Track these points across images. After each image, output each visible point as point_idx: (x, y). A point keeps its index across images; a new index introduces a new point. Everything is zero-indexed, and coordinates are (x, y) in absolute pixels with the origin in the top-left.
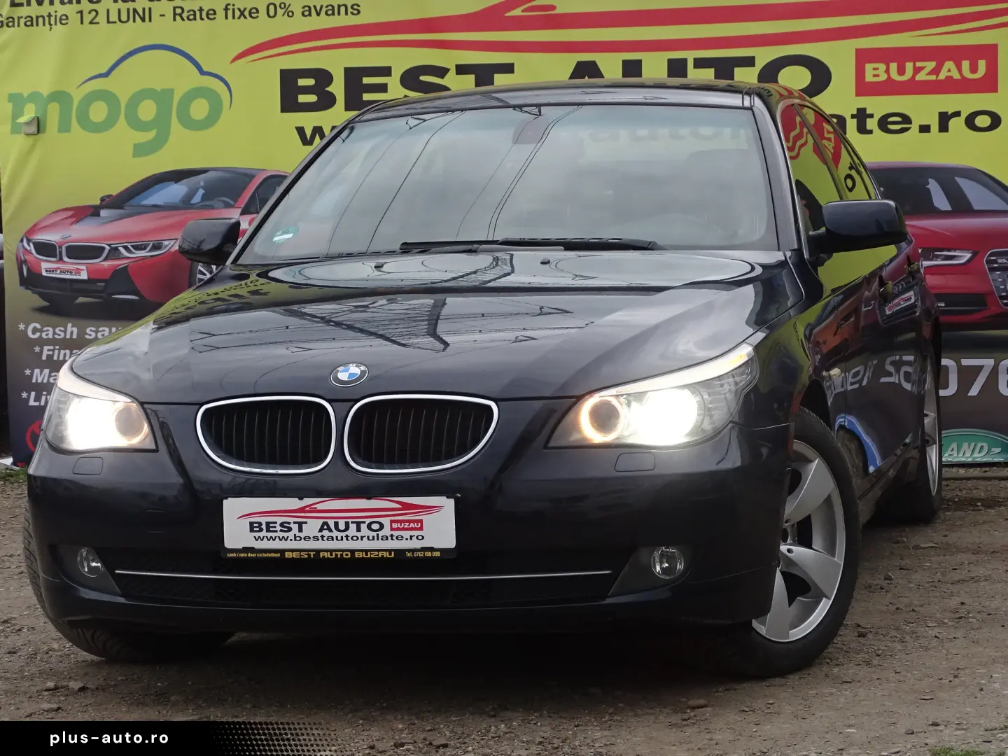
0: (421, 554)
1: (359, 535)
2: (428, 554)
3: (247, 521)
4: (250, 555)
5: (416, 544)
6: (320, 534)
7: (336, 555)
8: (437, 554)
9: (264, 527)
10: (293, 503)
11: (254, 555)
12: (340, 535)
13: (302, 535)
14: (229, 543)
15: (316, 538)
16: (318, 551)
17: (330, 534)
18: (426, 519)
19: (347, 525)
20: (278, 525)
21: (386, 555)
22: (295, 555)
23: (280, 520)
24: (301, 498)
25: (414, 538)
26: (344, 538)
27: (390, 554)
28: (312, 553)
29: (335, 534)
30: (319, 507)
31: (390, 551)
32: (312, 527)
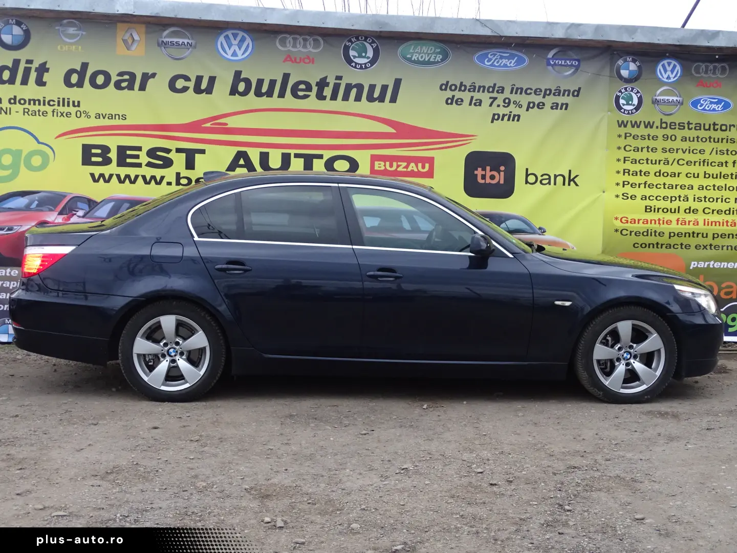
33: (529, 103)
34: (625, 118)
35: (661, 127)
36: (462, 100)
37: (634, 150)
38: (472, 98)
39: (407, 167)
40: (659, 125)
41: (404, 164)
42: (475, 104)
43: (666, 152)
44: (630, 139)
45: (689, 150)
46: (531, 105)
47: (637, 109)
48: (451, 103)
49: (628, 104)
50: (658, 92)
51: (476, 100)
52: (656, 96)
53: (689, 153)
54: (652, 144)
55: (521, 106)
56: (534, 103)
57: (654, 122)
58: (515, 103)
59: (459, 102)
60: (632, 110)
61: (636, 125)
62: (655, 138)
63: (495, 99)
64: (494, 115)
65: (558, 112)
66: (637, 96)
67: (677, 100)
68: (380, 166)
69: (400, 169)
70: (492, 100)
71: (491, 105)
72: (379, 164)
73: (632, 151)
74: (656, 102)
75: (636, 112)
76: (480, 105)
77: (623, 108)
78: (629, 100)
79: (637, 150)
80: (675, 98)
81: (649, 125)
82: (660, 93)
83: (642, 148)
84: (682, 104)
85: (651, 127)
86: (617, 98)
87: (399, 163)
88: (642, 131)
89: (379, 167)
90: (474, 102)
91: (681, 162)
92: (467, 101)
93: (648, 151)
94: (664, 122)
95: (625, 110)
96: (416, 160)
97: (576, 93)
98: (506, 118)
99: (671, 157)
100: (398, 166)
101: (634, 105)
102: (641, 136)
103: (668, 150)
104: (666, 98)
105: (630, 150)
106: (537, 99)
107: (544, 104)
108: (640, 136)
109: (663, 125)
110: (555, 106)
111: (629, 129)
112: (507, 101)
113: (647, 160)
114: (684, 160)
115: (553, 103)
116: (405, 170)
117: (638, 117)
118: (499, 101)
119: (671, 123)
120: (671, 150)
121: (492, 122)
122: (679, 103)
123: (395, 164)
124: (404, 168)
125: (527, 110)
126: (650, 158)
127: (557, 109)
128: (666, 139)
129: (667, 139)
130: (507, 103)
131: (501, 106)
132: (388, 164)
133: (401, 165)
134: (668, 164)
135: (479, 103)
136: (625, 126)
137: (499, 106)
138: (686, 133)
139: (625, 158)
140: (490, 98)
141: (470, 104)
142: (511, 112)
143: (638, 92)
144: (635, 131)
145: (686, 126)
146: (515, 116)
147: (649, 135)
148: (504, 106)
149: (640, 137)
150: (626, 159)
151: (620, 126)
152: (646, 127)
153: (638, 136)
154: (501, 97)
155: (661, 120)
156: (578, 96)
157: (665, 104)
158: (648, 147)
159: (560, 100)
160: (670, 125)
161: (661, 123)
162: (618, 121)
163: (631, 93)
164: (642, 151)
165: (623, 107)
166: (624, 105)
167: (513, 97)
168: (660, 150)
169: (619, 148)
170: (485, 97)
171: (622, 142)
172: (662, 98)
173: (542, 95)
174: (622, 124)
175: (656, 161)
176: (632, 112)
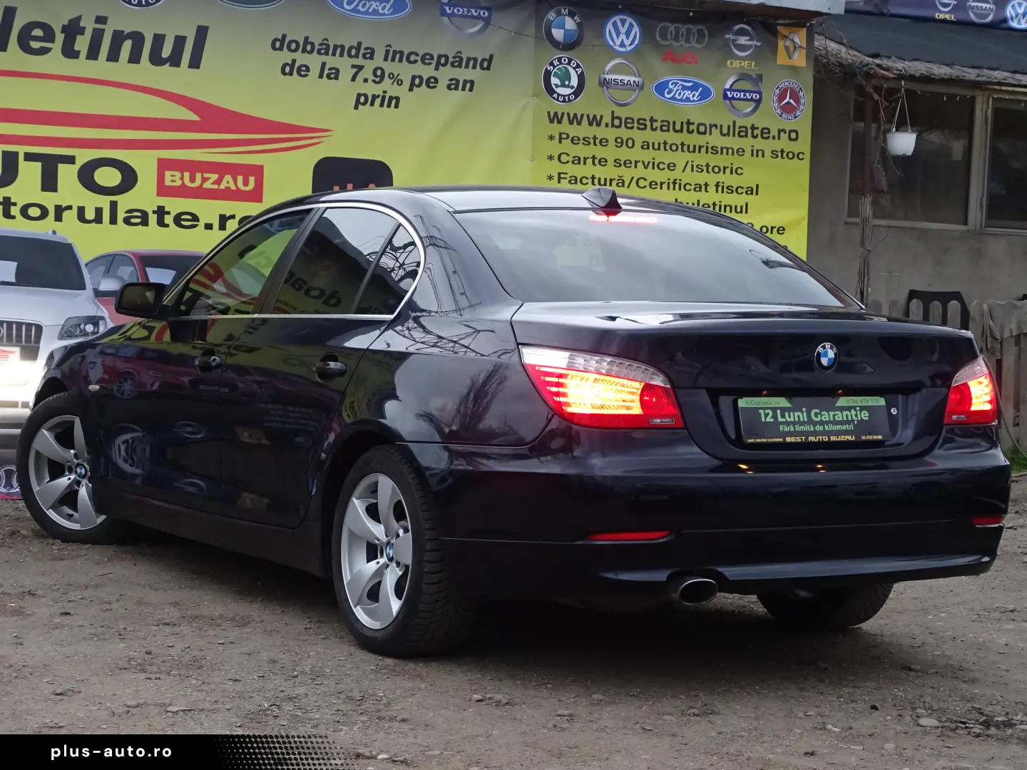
33: (414, 78)
34: (560, 107)
35: (613, 125)
36: (308, 69)
37: (573, 162)
38: (324, 64)
39: (218, 182)
40: (610, 122)
41: (215, 177)
42: (329, 77)
43: (620, 165)
44: (567, 142)
45: (653, 163)
46: (417, 81)
47: (577, 93)
48: (291, 74)
49: (563, 85)
50: (608, 67)
51: (330, 69)
52: (604, 74)
53: (653, 168)
54: (599, 152)
55: (400, 83)
56: (421, 78)
57: (602, 117)
58: (391, 76)
59: (303, 71)
60: (569, 95)
61: (575, 120)
62: (604, 142)
63: (360, 68)
64: (359, 95)
65: (458, 94)
66: (577, 72)
67: (634, 81)
68: (173, 178)
69: (207, 185)
70: (355, 70)
71: (353, 79)
72: (173, 176)
73: (570, 163)
74: (604, 83)
75: (575, 99)
76: (336, 78)
77: (556, 92)
78: (565, 77)
79: (577, 161)
80: (632, 79)
81: (595, 121)
82: (612, 70)
83: (585, 159)
84: (642, 88)
85: (599, 124)
86: (548, 75)
87: (206, 175)
88: (584, 130)
89: (173, 181)
90: (326, 72)
91: (642, 183)
92: (315, 71)
93: (594, 164)
94: (618, 118)
95: (559, 95)
96: (234, 170)
97: (485, 64)
98: (378, 101)
99: (627, 174)
100: (204, 180)
101: (572, 87)
102: (584, 139)
103: (622, 163)
104: (620, 77)
105: (568, 162)
106: (427, 71)
107: (436, 81)
108: (581, 138)
109: (616, 122)
110: (454, 85)
111: (565, 127)
112: (379, 73)
113: (593, 178)
114: (645, 180)
115: (451, 80)
116: (216, 187)
117: (578, 106)
118: (367, 73)
119: (627, 119)
120: (627, 164)
121: (356, 107)
122: (638, 86)
123: (198, 176)
124: (214, 183)
125: (411, 89)
126: (596, 176)
127: (456, 89)
128: (619, 145)
129: (622, 146)
130: (379, 76)
131: (370, 81)
132: (187, 175)
133: (209, 178)
134: (623, 186)
135: (335, 74)
136: (560, 122)
137: (366, 81)
138: (649, 135)
139: (559, 174)
140: (353, 66)
141: (321, 76)
142: (385, 92)
143: (578, 66)
144: (574, 130)
145: (648, 124)
146: (391, 98)
147: (595, 138)
148: (374, 81)
149: (582, 141)
150: (562, 176)
151: (551, 121)
152: (591, 124)
153: (579, 139)
154: (369, 66)
155: (613, 112)
156: (488, 68)
157: (616, 87)
158: (594, 158)
159: (463, 74)
160: (626, 123)
161: (613, 118)
162: (549, 113)
163: (568, 67)
164: (585, 164)
165: (556, 90)
166: (557, 86)
167: (389, 67)
168: (611, 162)
169: (551, 158)
170: (344, 64)
171: (555, 148)
172: (613, 77)
173: (434, 65)
174: (555, 118)
175: (606, 179)
176: (569, 98)
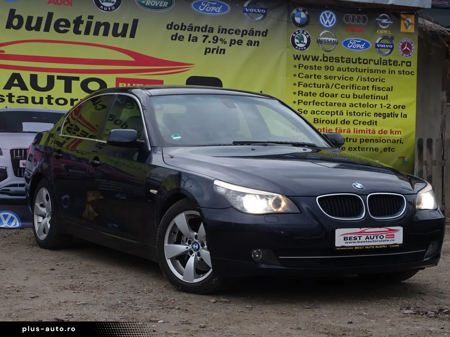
0: (394, 246)
1: (377, 240)
2: (396, 246)
3: (343, 237)
4: (344, 248)
5: (392, 243)
6: (366, 240)
7: (370, 247)
8: (398, 246)
9: (348, 238)
10: (358, 230)
11: (345, 248)
12: (371, 240)
13: (360, 241)
14: (337, 244)
15: (364, 242)
16: (365, 246)
17: (369, 240)
18: (396, 234)
19: (374, 236)
20: (353, 238)
21: (384, 246)
22: (358, 248)
23: (353, 236)
24: (361, 228)
25: (392, 241)
26: (373, 241)
27: (385, 246)
28: (363, 247)
29: (370, 240)
30: (366, 231)
31: (385, 245)
32: (363, 238)
